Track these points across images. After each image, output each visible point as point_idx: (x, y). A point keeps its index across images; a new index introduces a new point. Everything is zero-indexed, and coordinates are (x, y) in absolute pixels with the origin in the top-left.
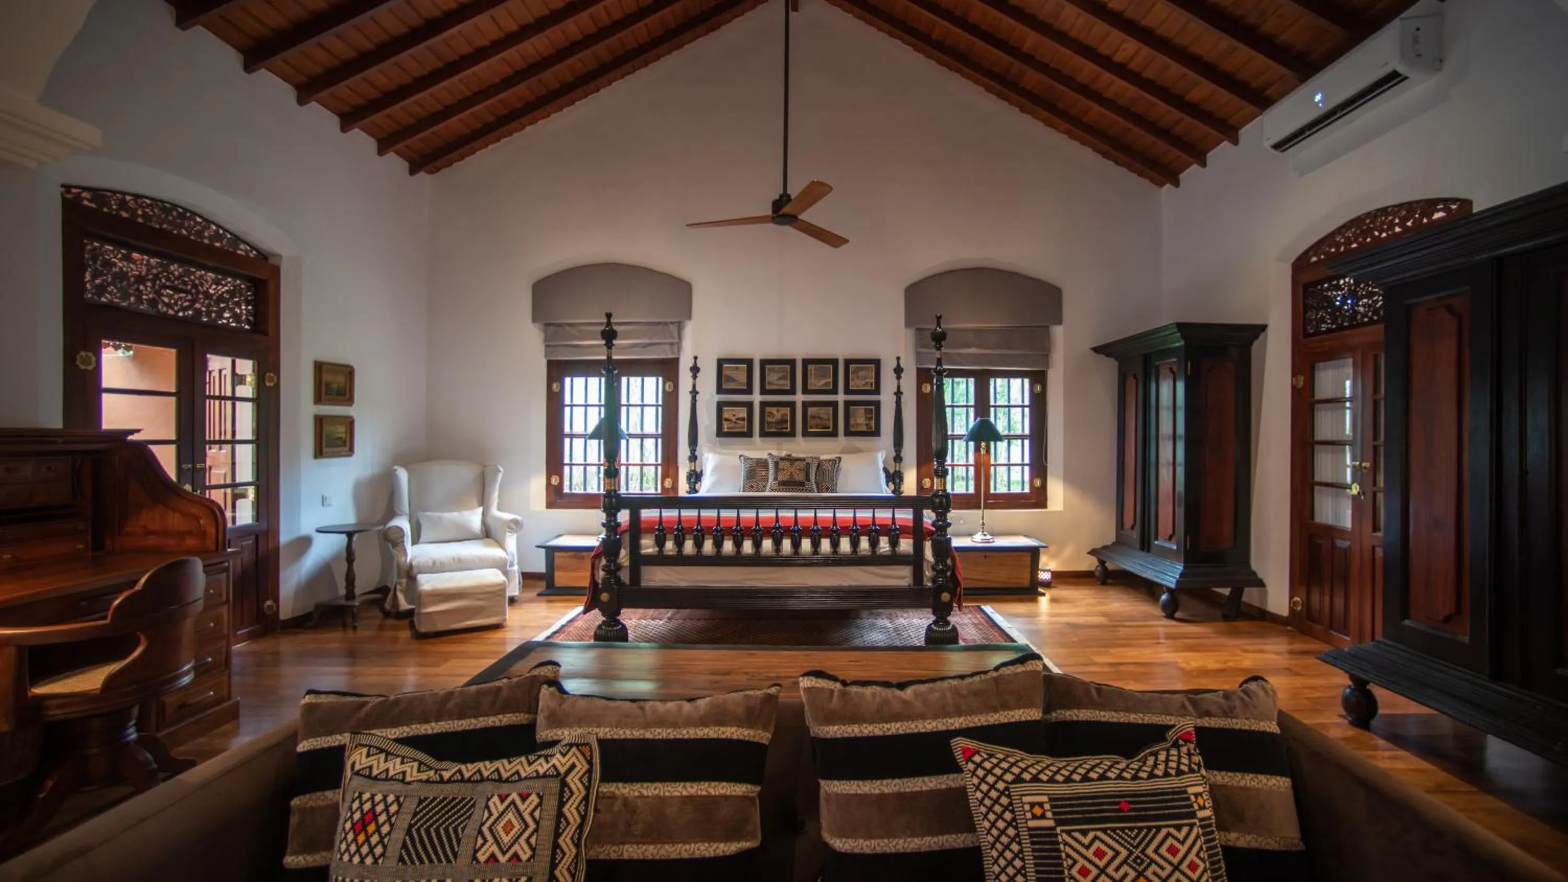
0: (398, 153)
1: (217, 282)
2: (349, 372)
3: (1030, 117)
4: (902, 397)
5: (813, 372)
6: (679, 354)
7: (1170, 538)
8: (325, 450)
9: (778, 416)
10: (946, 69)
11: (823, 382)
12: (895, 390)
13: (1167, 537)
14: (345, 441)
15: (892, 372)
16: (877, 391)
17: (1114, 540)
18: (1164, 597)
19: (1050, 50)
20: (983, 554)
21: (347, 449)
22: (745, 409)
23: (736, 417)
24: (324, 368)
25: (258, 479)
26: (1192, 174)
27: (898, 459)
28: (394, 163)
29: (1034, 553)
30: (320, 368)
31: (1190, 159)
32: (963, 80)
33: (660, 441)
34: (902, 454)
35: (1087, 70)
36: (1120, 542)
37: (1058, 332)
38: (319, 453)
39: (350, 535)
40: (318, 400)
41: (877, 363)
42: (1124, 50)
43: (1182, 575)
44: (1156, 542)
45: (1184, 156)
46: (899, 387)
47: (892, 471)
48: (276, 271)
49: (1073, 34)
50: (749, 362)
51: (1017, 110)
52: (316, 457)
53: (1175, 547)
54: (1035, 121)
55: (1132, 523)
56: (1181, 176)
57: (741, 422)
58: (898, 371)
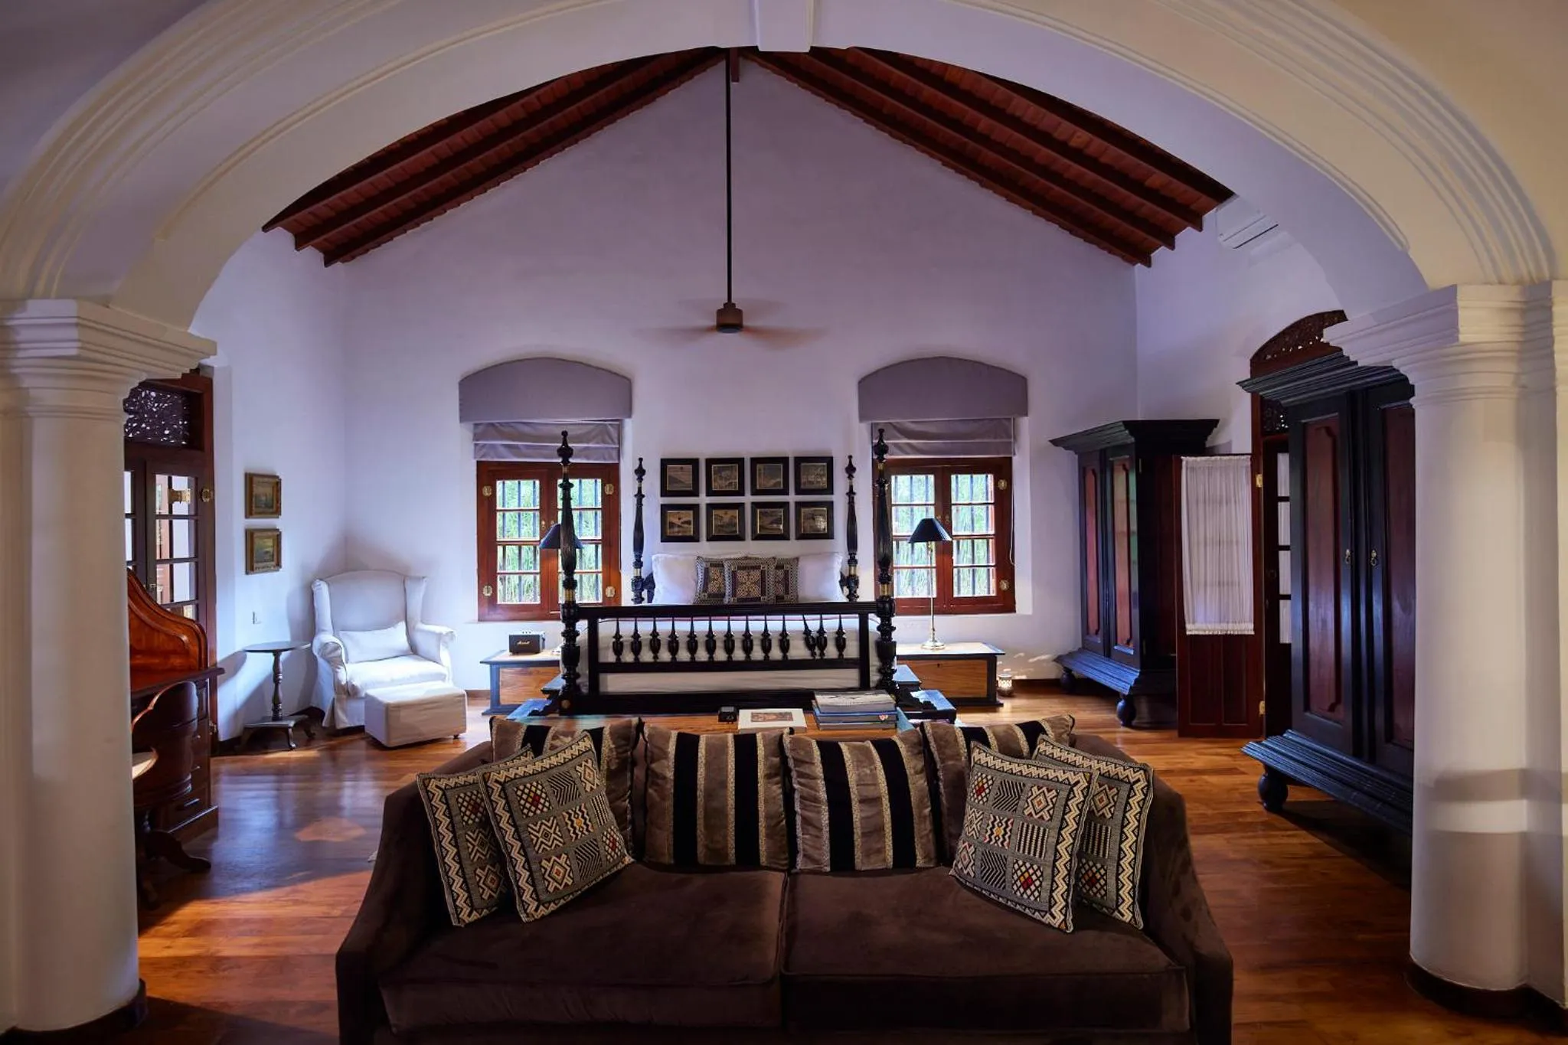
0: (316, 246)
1: (157, 400)
2: (276, 484)
3: (991, 192)
4: (855, 497)
5: (762, 471)
6: (619, 459)
7: (1128, 643)
8: (255, 565)
9: (726, 519)
10: (900, 142)
11: (773, 482)
12: (848, 491)
13: (1125, 642)
14: (273, 555)
15: (844, 471)
16: (830, 490)
17: (1080, 646)
18: (1121, 704)
19: (1004, 133)
20: (935, 663)
21: (274, 563)
22: (691, 512)
23: (682, 520)
24: (255, 479)
25: (197, 597)
26: (1160, 254)
27: (852, 561)
28: (311, 255)
29: (990, 660)
30: (250, 479)
31: (1158, 242)
32: (918, 153)
33: (600, 546)
34: (857, 557)
35: (1044, 153)
36: (1086, 647)
37: (1025, 424)
38: (250, 568)
39: (277, 653)
40: (249, 513)
41: (829, 461)
42: (1079, 137)
43: (1136, 681)
44: (1116, 647)
45: (1151, 238)
46: (851, 487)
47: (846, 575)
48: (208, 384)
49: (1026, 119)
50: (694, 462)
51: (978, 184)
52: (247, 573)
53: (1132, 652)
54: (996, 196)
55: (1096, 628)
56: (1152, 255)
57: (686, 526)
58: (850, 470)
